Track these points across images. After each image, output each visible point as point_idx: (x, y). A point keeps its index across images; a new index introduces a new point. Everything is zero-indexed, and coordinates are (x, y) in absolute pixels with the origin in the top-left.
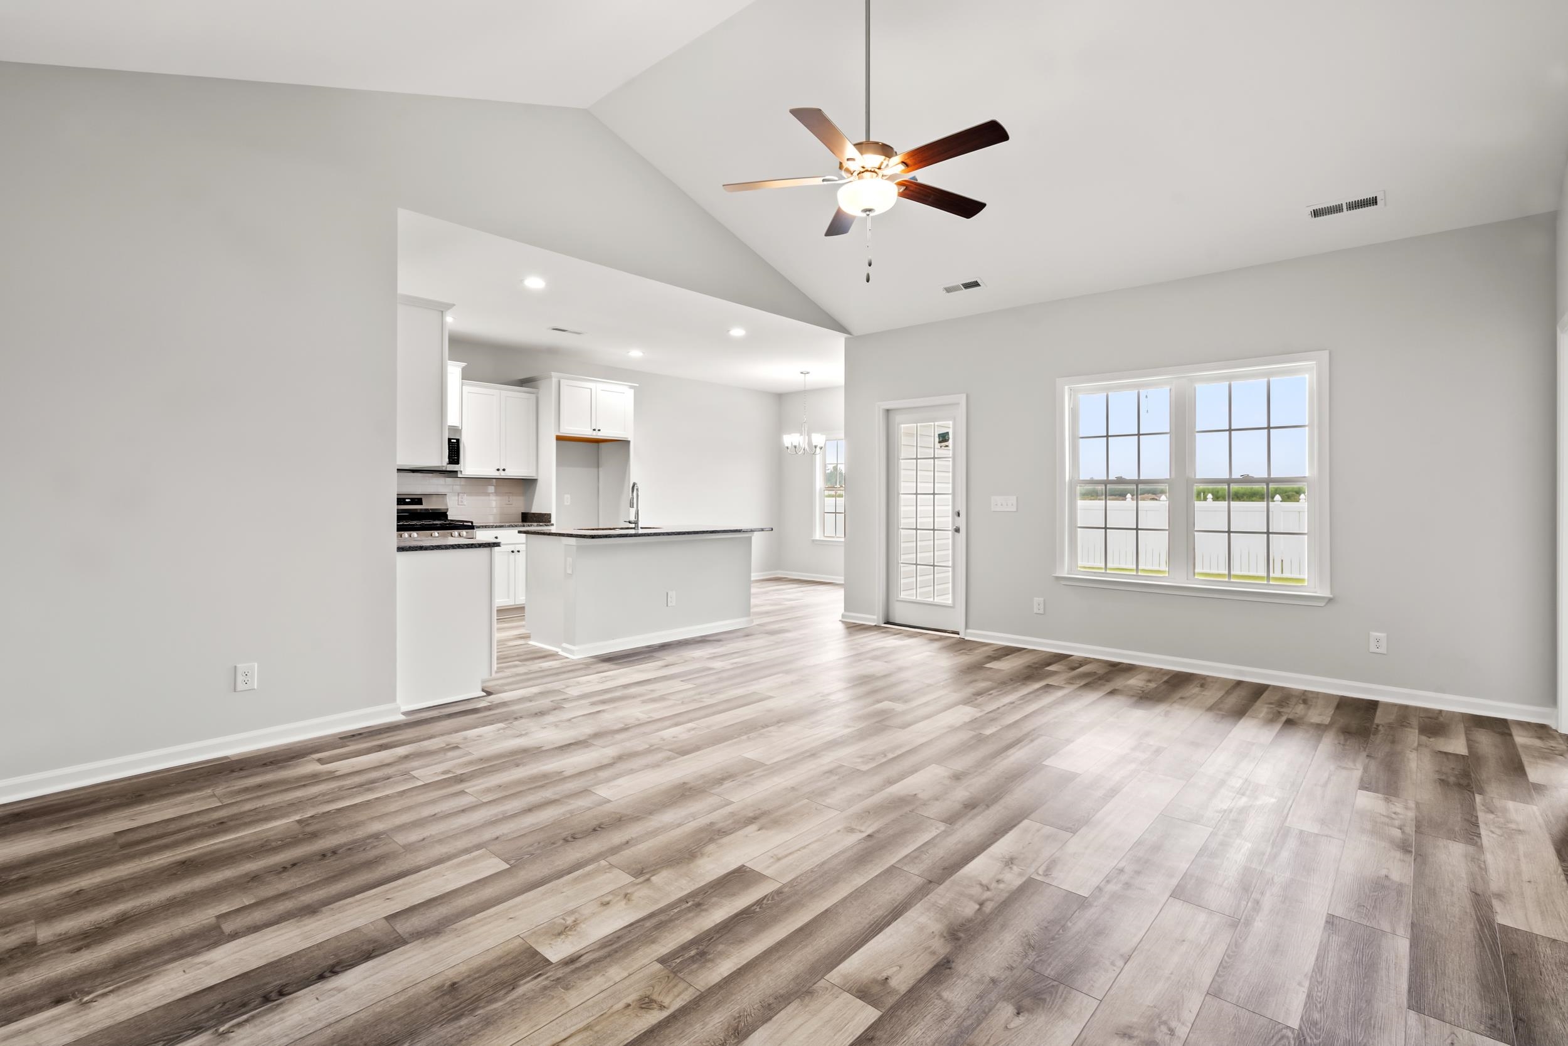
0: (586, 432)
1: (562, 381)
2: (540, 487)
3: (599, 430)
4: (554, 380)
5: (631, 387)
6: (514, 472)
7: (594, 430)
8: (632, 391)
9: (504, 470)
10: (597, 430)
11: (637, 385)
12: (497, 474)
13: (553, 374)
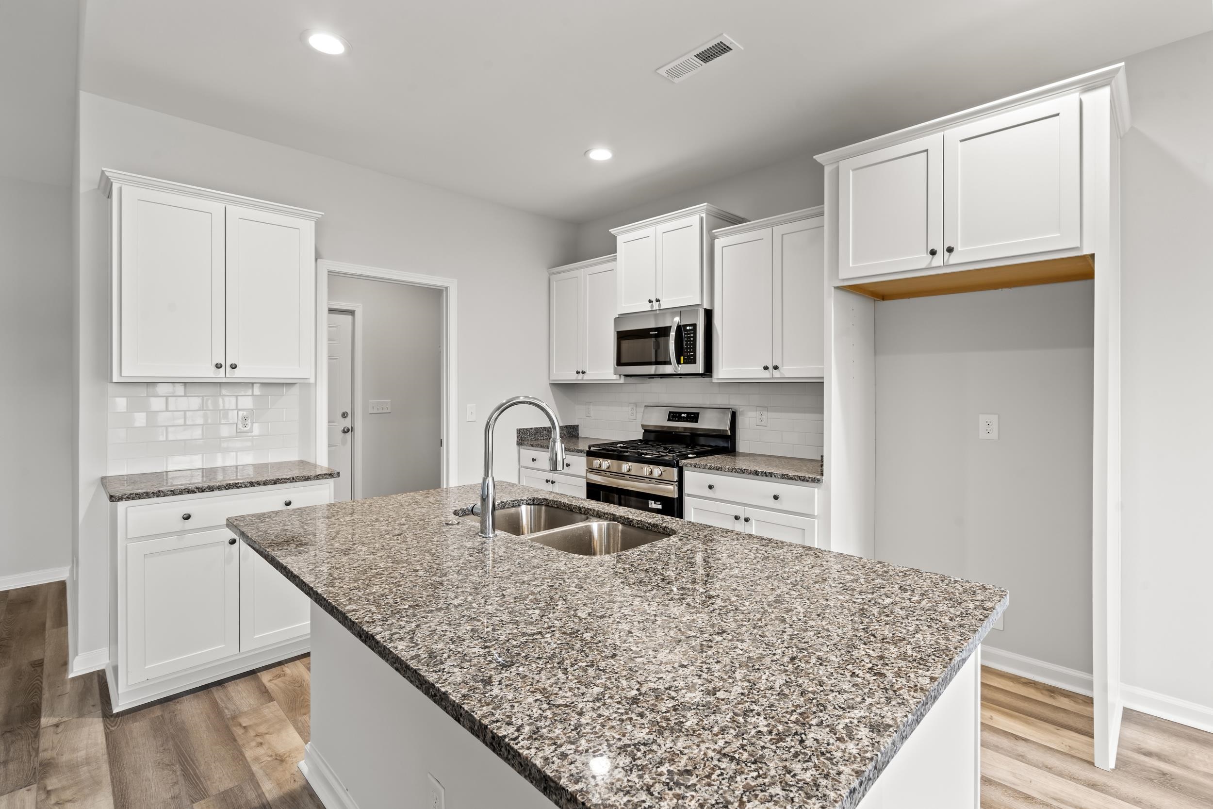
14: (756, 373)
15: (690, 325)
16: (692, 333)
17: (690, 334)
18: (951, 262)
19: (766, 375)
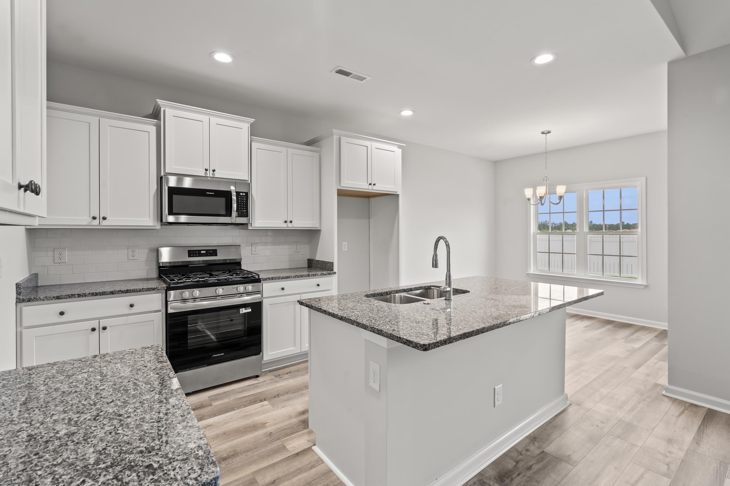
0: (362, 186)
1: (343, 139)
2: (323, 236)
3: (374, 185)
4: (335, 137)
5: (400, 147)
6: (299, 224)
7: (370, 184)
8: (400, 150)
9: (291, 222)
10: (372, 184)
11: (405, 145)
12: (284, 226)
13: (334, 131)
14: (279, 224)
15: (243, 193)
16: (245, 198)
17: (243, 198)
18: (374, 189)
19: (285, 225)
